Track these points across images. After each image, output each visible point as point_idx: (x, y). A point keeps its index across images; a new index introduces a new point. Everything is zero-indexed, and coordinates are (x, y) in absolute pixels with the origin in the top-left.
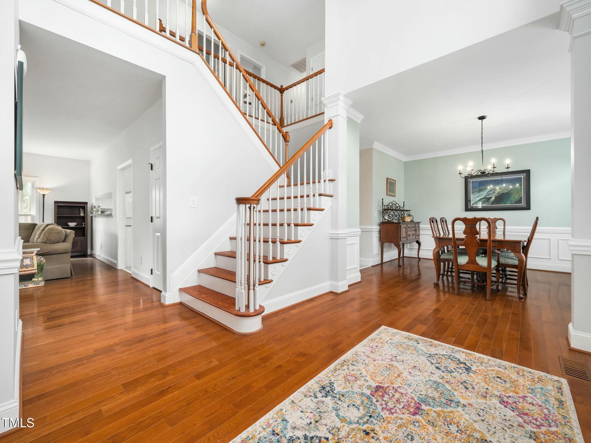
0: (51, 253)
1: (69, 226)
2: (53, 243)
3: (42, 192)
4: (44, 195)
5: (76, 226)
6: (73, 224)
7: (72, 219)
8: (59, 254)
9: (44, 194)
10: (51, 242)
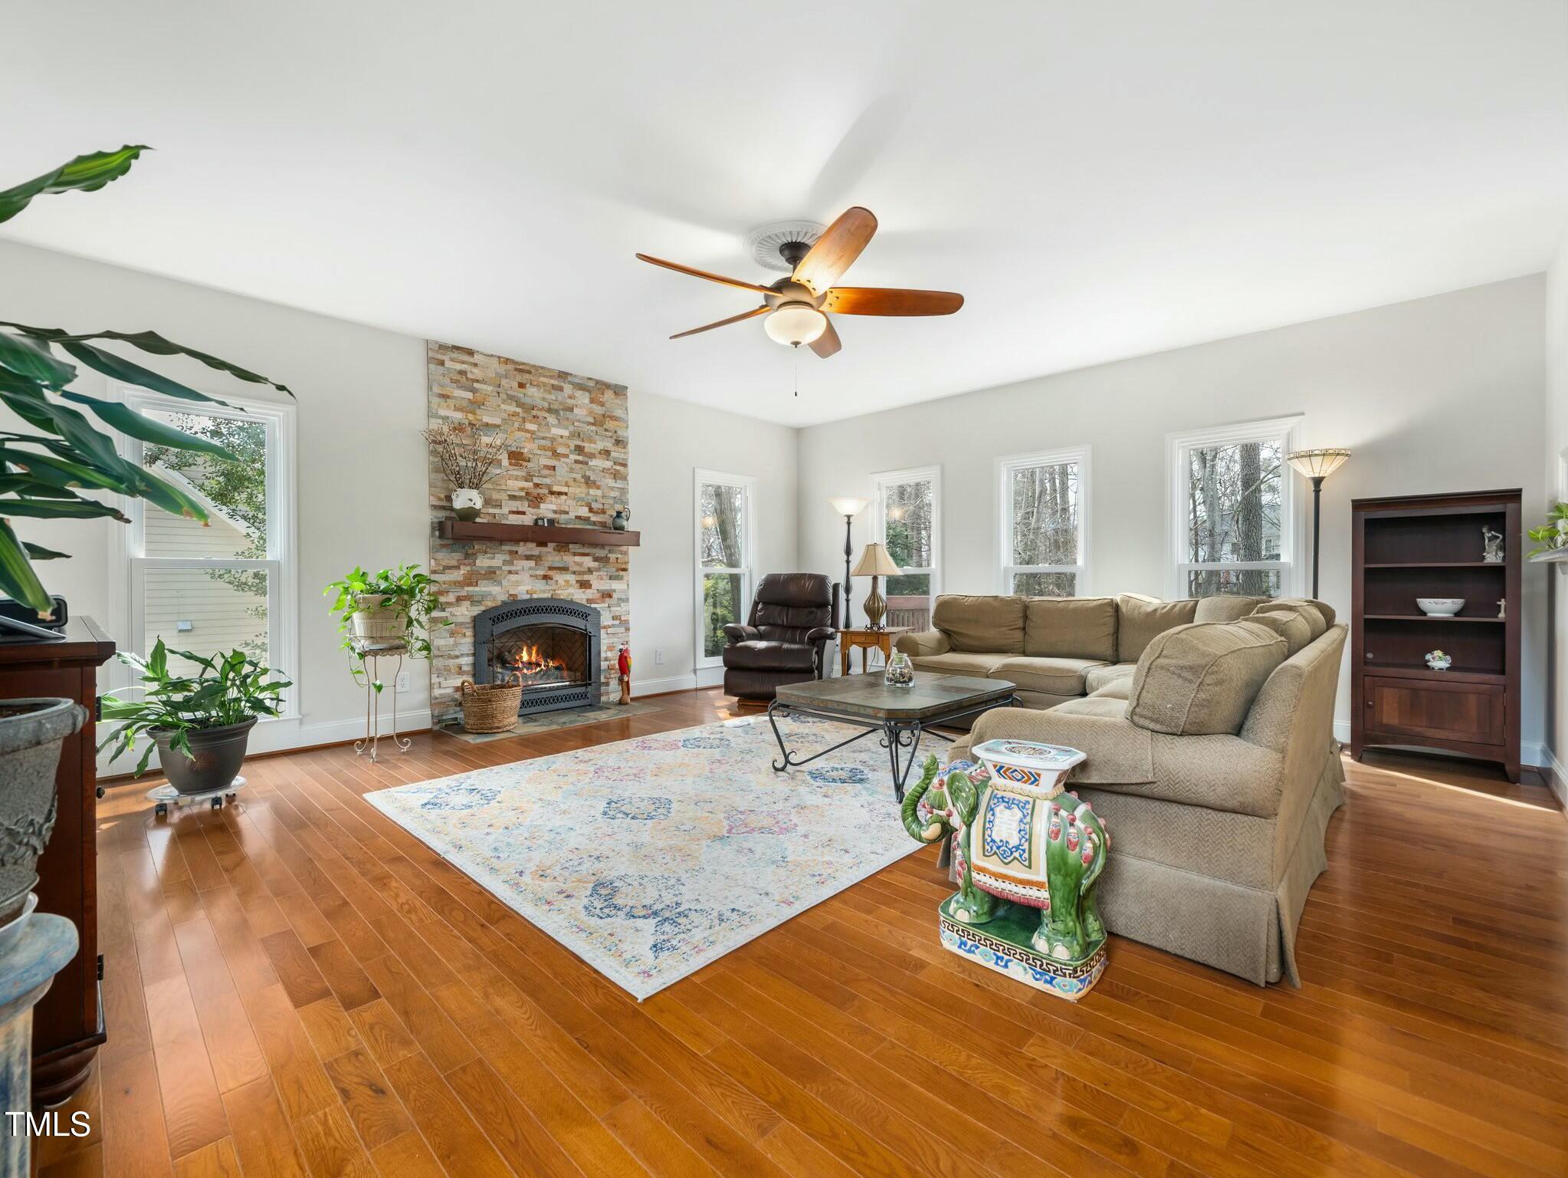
0: (1157, 790)
1: (1424, 614)
2: (1164, 729)
3: (1308, 470)
4: (1318, 482)
5: (1457, 614)
6: (1440, 607)
7: (1442, 582)
8: (1207, 807)
9: (1317, 475)
10: (1156, 721)
